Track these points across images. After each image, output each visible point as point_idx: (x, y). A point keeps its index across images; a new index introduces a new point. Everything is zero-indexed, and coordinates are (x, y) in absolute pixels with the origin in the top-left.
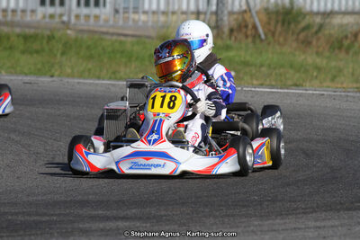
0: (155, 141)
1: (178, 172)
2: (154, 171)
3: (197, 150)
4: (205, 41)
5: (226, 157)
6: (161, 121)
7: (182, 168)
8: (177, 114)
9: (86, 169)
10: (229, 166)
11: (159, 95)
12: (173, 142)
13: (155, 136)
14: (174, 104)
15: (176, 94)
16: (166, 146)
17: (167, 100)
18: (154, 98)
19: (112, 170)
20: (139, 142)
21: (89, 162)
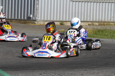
0: (44, 48)
1: (50, 57)
2: (44, 56)
3: (55, 51)
4: (78, 23)
5: (63, 53)
6: (46, 43)
7: (51, 56)
8: (50, 41)
9: (26, 55)
10: (63, 55)
11: (46, 36)
12: (49, 49)
13: (44, 47)
14: (50, 39)
15: (50, 36)
16: (47, 50)
17: (48, 38)
18: (45, 37)
19: (33, 56)
20: (40, 49)
21: (27, 54)
